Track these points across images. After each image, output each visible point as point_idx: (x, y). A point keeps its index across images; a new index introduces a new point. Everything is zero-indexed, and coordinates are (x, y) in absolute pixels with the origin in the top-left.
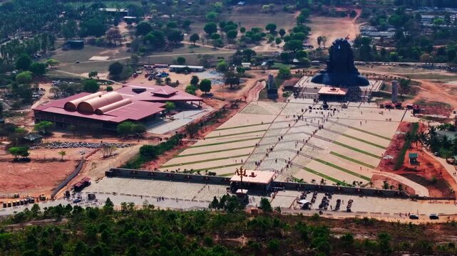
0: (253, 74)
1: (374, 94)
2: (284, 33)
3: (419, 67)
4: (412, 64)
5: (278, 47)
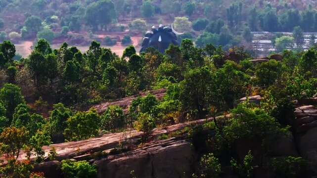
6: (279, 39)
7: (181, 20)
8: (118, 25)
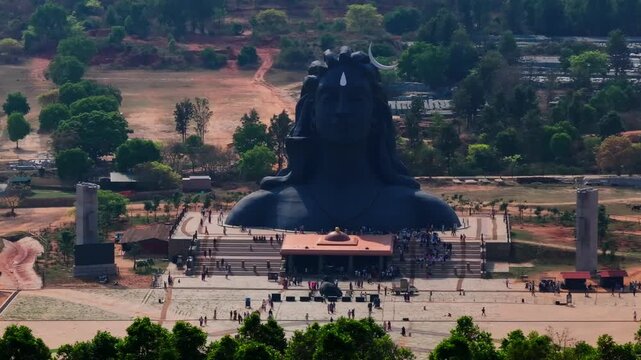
6: (577, 57)
7: (360, 10)
8: (228, 20)
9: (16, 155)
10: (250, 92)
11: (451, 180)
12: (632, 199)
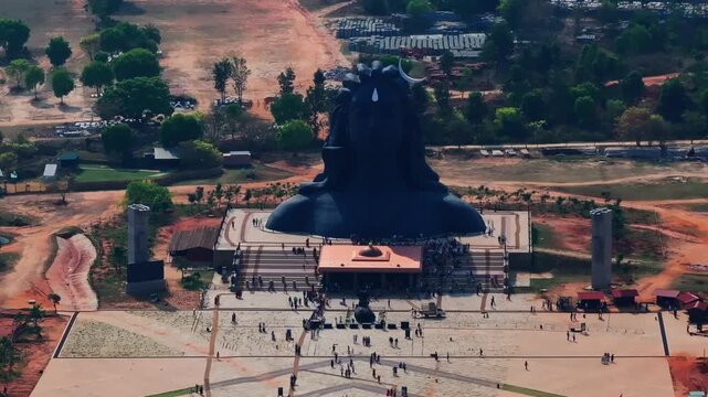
0: (22, 210)
1: (518, 263)
2: (68, 53)
3: (616, 156)
4: (591, 146)
5: (63, 106)
9: (61, 113)
10: (285, 19)
11: (478, 150)
12: (650, 176)
